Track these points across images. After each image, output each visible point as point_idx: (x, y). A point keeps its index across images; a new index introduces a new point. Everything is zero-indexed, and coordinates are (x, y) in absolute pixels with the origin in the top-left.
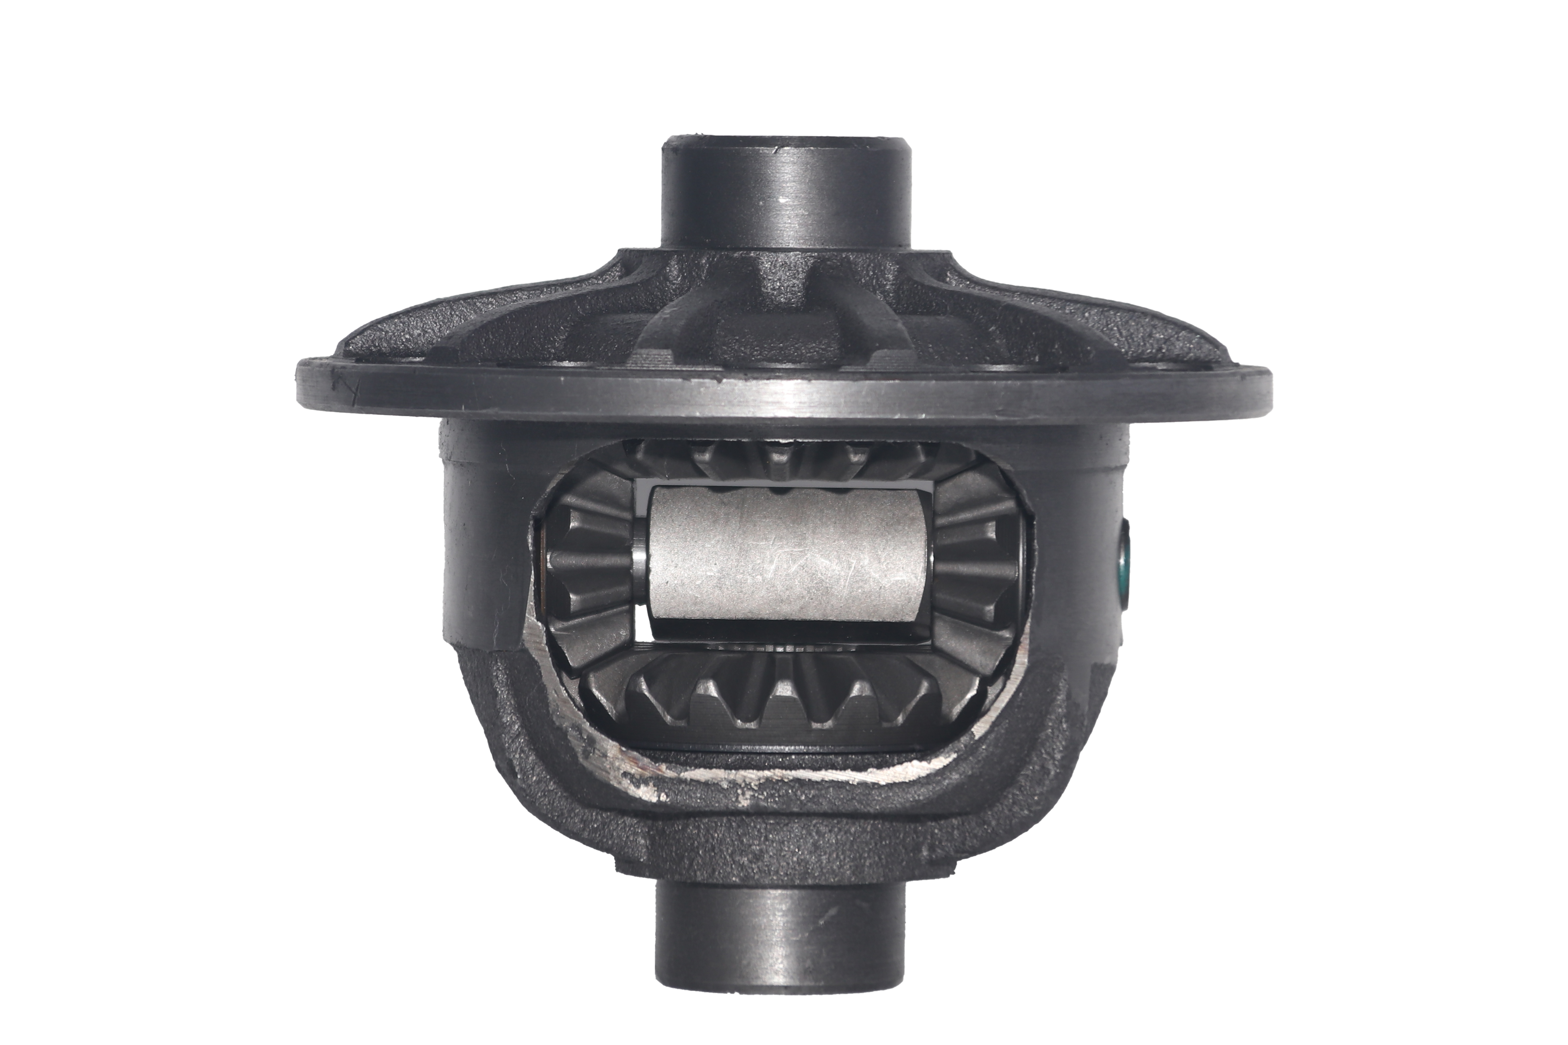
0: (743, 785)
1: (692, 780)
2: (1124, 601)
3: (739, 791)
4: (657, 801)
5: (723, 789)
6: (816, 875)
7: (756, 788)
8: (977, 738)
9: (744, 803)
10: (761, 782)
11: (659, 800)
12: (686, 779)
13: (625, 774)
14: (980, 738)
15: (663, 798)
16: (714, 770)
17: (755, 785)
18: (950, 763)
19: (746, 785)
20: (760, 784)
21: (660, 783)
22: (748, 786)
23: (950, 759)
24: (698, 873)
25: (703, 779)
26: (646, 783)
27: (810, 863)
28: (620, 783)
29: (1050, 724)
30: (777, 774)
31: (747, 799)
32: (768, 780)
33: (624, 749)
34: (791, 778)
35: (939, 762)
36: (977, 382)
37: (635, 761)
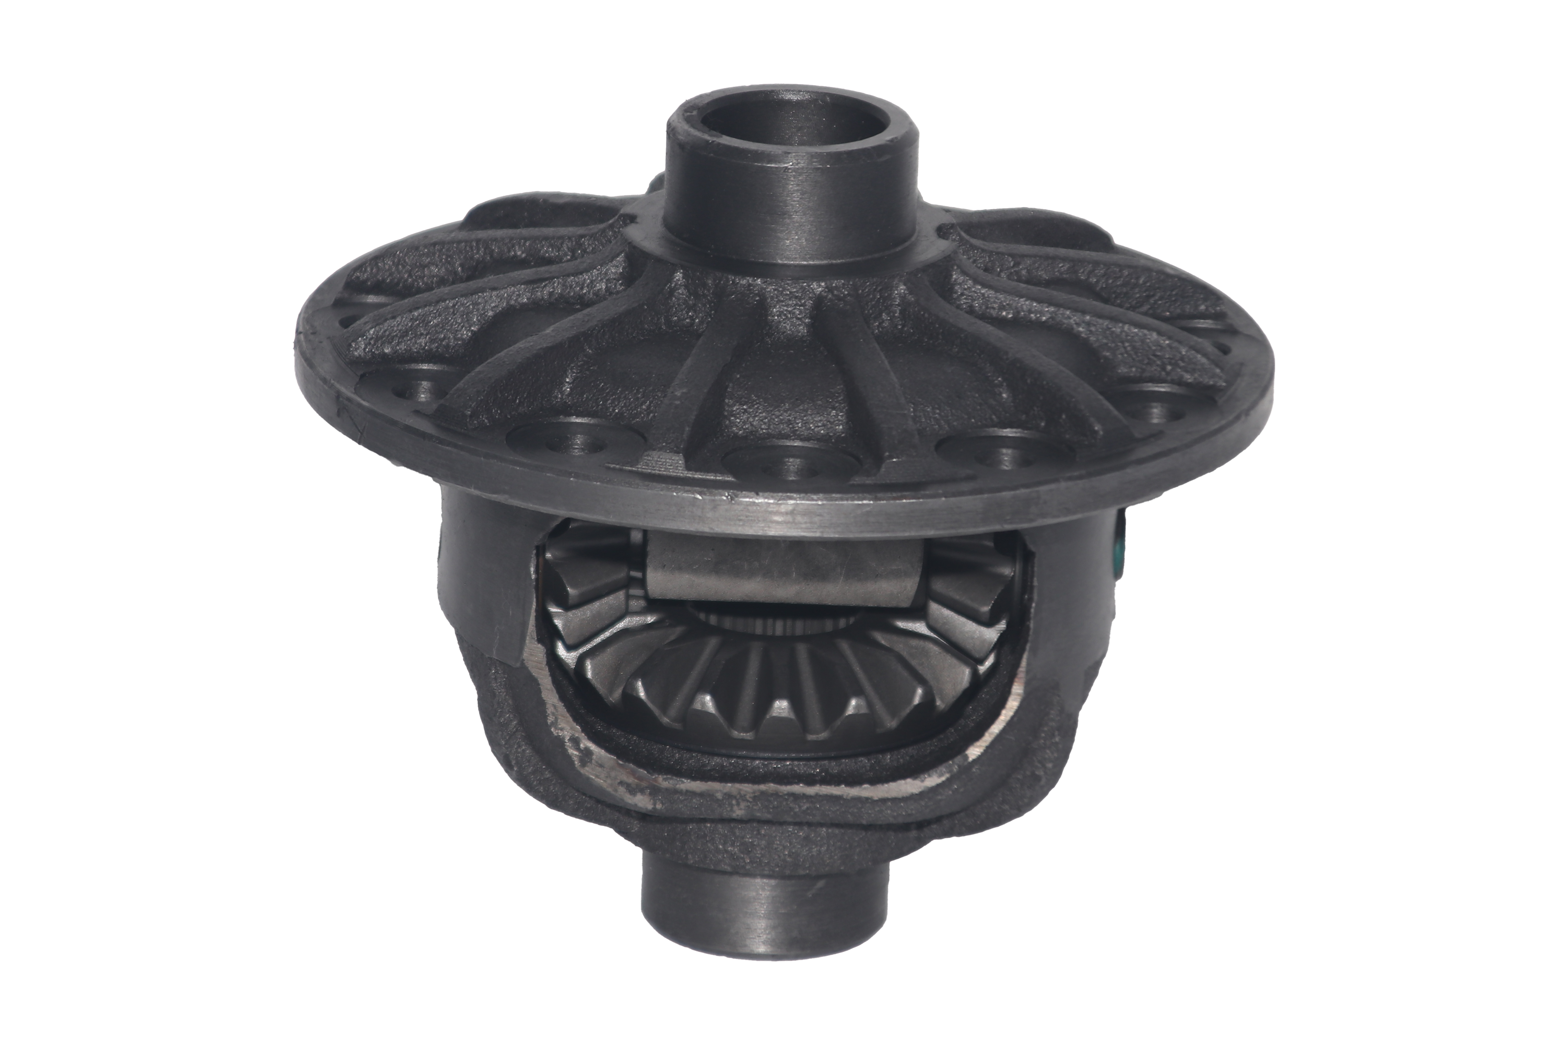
0: (738, 797)
1: (687, 791)
2: (1118, 572)
3: (734, 802)
4: (653, 808)
5: (718, 800)
6: (807, 866)
7: (751, 800)
8: (970, 759)
9: (739, 812)
10: (756, 795)
11: (654, 809)
12: (682, 790)
13: (621, 783)
14: (974, 761)
15: (659, 806)
16: (710, 783)
17: (750, 797)
18: (943, 782)
19: (741, 796)
20: (755, 796)
21: (654, 791)
22: (743, 797)
23: (943, 779)
24: (690, 856)
25: (698, 790)
26: (642, 791)
27: (801, 856)
28: (616, 791)
29: (1043, 735)
30: (771, 787)
31: (741, 809)
32: (763, 793)
33: (621, 762)
34: (785, 792)
35: (932, 780)
36: (986, 496)
37: (633, 773)
